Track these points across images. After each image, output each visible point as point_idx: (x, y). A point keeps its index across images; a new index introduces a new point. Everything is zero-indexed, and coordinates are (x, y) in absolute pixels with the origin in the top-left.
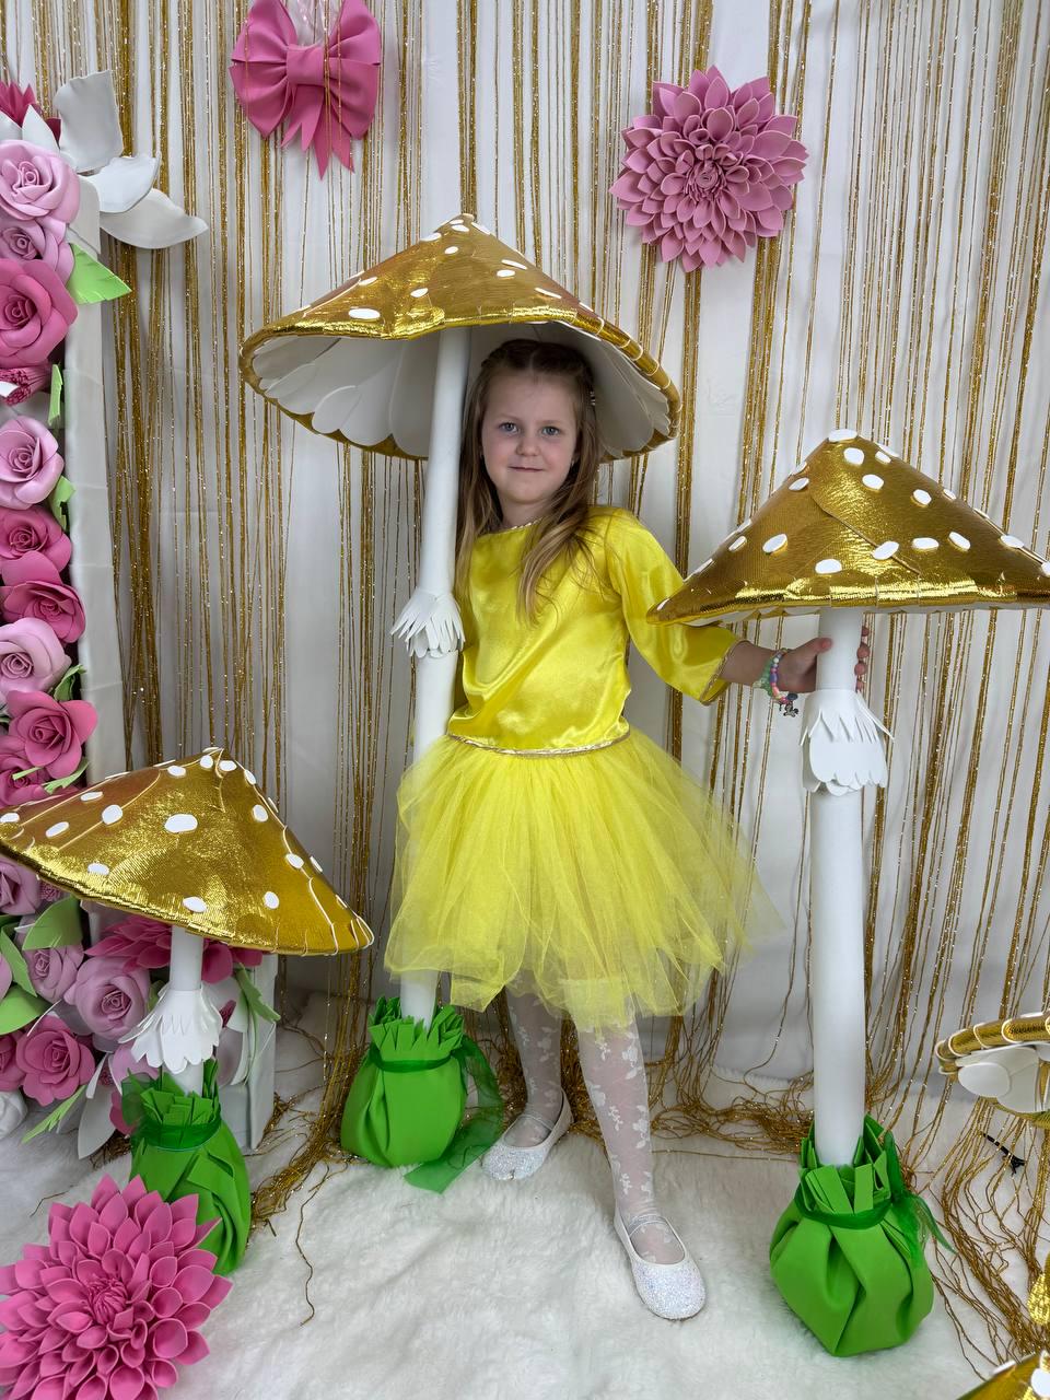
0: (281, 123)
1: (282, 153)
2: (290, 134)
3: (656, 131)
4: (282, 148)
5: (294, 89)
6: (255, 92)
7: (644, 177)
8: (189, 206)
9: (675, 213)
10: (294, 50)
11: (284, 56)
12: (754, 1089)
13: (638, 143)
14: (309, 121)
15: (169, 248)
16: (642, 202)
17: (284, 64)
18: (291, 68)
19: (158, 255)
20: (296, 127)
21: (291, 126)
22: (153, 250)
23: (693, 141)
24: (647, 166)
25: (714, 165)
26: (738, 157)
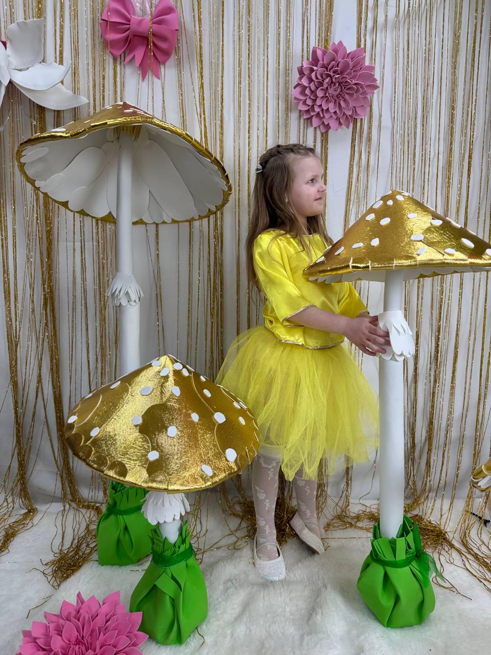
0: (124, 52)
1: (124, 67)
2: (128, 58)
3: (315, 68)
4: (124, 65)
5: (132, 36)
6: (112, 36)
7: (308, 89)
8: (76, 90)
9: (321, 105)
10: (135, 18)
11: (129, 21)
12: (365, 505)
13: (306, 72)
14: (139, 53)
15: (63, 111)
16: (306, 99)
17: (129, 24)
18: (133, 26)
19: (58, 113)
20: (132, 56)
21: (129, 54)
22: (55, 111)
23: (332, 74)
24: (310, 83)
25: (339, 85)
26: (352, 81)
